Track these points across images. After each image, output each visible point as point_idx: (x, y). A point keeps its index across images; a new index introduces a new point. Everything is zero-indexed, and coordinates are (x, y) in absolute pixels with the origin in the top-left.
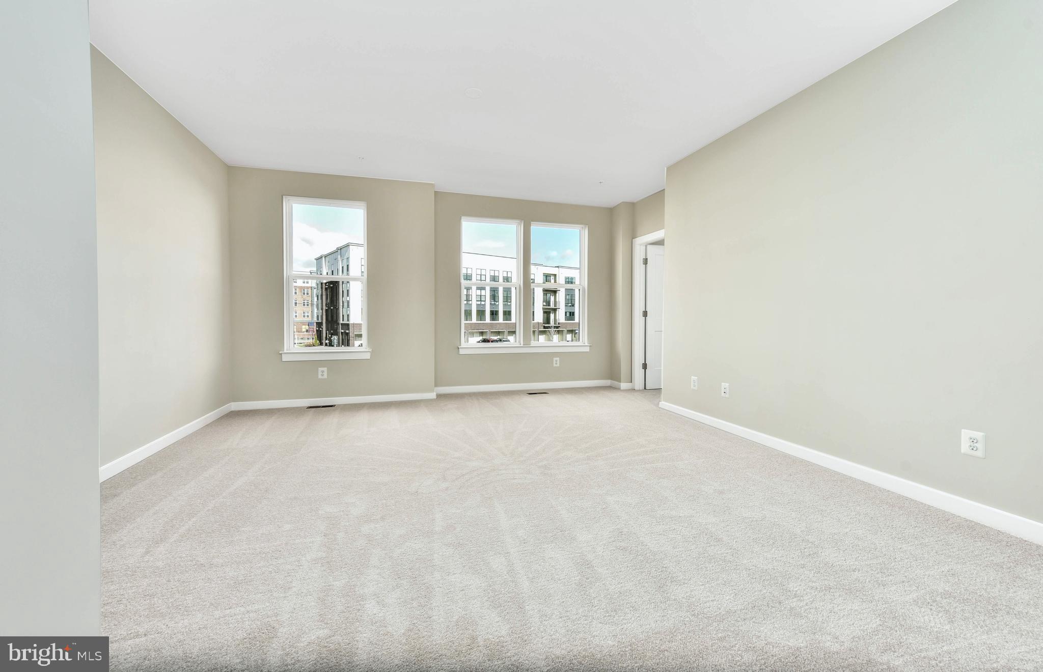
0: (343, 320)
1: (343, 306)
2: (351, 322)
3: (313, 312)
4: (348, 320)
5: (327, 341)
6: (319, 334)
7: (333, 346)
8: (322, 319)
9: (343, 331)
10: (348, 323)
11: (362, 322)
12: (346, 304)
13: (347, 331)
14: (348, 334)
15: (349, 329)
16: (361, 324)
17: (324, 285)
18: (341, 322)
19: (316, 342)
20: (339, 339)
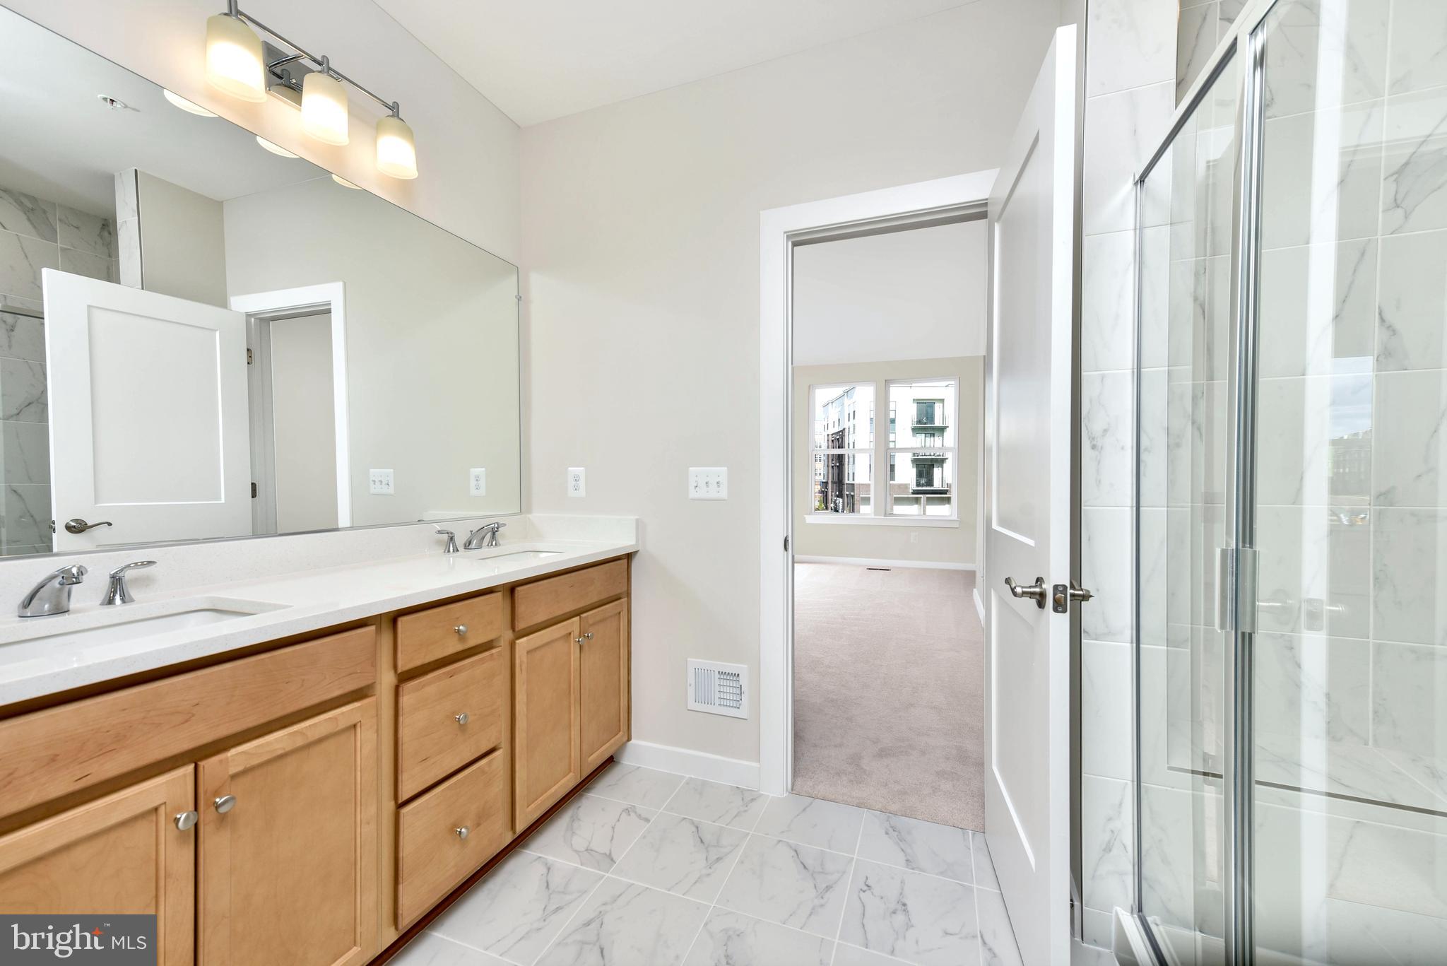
0: (848, 480)
1: (849, 462)
2: (857, 482)
3: (821, 471)
4: (853, 480)
5: (832, 505)
6: (824, 493)
7: (837, 511)
8: (828, 477)
9: (847, 493)
10: (853, 482)
11: (869, 482)
12: (851, 459)
13: (852, 494)
14: (853, 496)
15: (853, 491)
16: (870, 485)
17: (830, 436)
18: (847, 481)
19: (821, 505)
20: (843, 503)
